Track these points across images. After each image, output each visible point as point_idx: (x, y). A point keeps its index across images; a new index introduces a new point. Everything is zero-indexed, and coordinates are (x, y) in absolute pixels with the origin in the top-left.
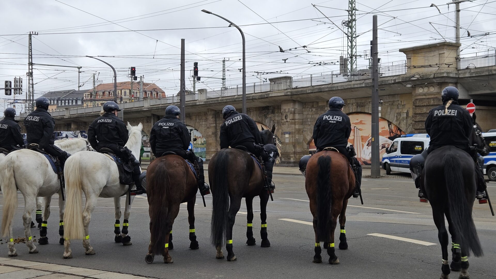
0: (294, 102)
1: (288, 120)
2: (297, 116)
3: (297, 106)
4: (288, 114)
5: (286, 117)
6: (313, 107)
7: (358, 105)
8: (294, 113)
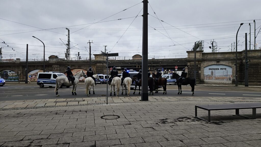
0: (57, 65)
1: (55, 69)
2: (58, 69)
3: (58, 66)
4: (55, 68)
5: (54, 69)
6: (63, 66)
7: (78, 67)
8: (57, 68)
